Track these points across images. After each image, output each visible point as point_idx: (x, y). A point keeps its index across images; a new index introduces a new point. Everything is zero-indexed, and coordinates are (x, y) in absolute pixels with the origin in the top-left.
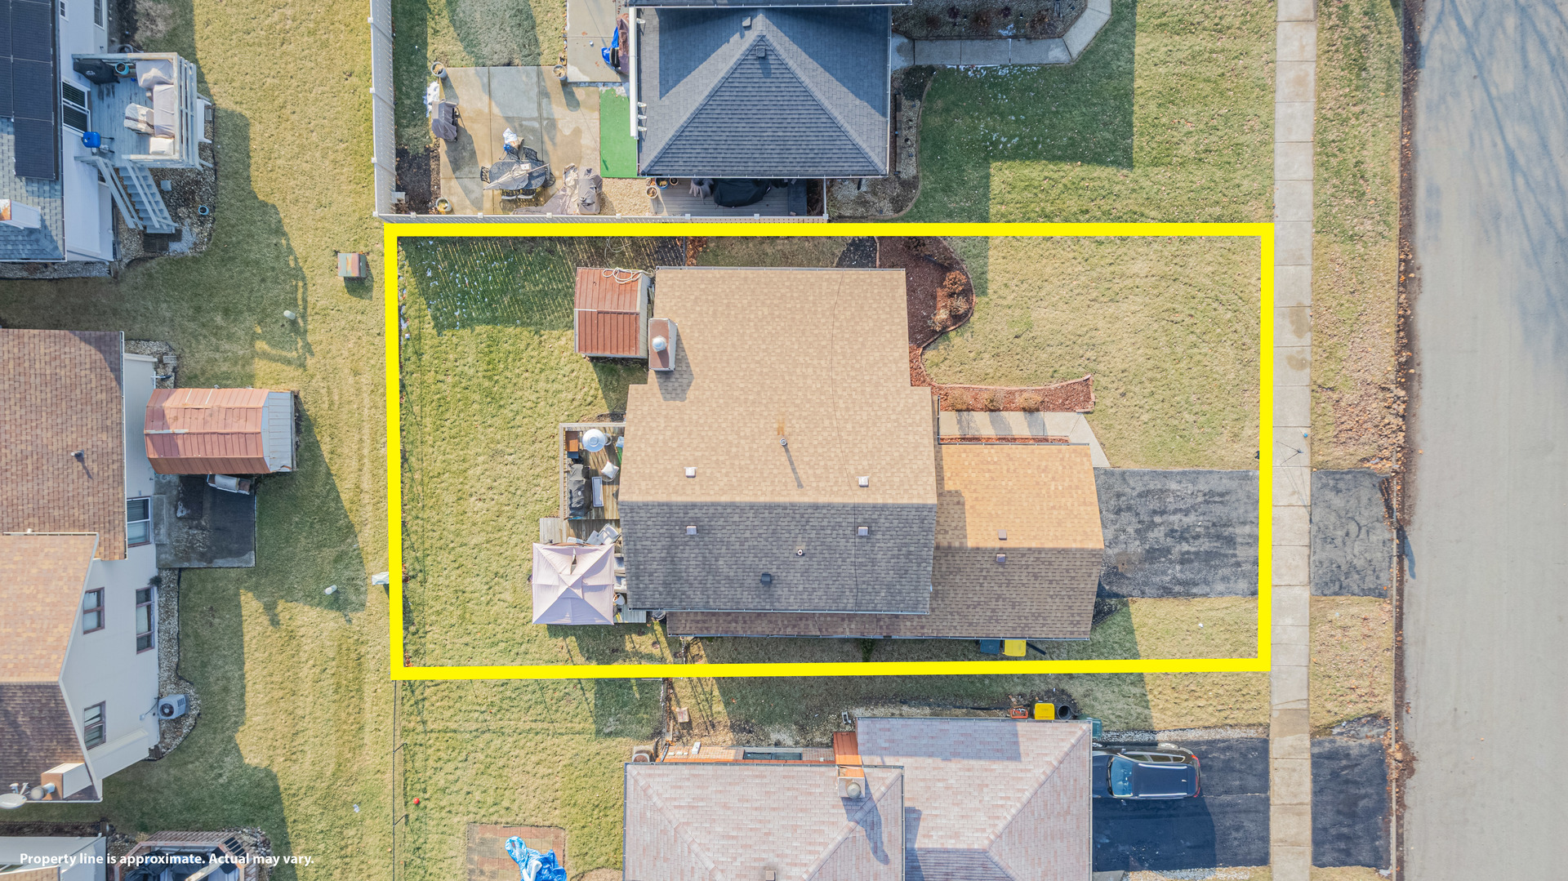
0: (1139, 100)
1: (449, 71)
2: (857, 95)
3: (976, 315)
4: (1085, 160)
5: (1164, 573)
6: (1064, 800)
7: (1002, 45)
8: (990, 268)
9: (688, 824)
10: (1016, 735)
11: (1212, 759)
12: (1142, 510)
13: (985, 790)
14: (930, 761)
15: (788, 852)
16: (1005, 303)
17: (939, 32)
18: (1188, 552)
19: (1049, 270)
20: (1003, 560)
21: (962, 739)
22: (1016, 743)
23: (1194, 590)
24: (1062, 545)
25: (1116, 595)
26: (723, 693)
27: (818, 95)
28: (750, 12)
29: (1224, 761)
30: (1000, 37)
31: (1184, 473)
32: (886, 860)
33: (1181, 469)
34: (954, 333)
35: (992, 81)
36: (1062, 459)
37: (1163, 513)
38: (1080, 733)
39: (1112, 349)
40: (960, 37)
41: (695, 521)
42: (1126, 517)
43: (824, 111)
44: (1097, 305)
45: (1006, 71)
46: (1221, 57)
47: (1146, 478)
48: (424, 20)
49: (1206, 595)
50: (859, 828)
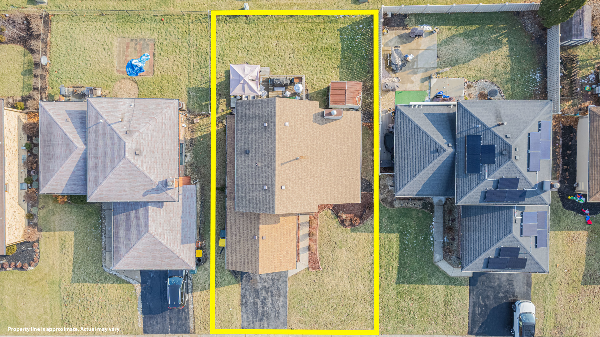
0: (420, 286)
1: (435, 34)
2: (424, 185)
3: (344, 229)
4: (399, 267)
5: (250, 296)
6: (167, 260)
7: (442, 237)
8: (361, 234)
9: (156, 122)
10: (191, 243)
11: (182, 313)
12: (273, 288)
13: (170, 232)
14: (181, 212)
15: (147, 159)
16: (348, 239)
17: (446, 215)
18: (257, 305)
19: (360, 254)
20: (255, 238)
21: (189, 223)
22: (188, 243)
23: (244, 307)
24: (260, 259)
25: (242, 279)
26: (205, 136)
27: (424, 171)
28: (454, 147)
29: (181, 318)
30: (444, 237)
31: (286, 303)
32: (144, 195)
33: (287, 302)
34: (337, 220)
35: (428, 234)
36: (291, 259)
37: (272, 296)
38: (192, 266)
39: (331, 277)
40: (444, 222)
41: (269, 126)
42: (270, 282)
43: (418, 173)
44: (347, 272)
45: (432, 239)
46: (435, 316)
47: (284, 290)
48: (454, 25)
49: (242, 311)
50: (156, 186)
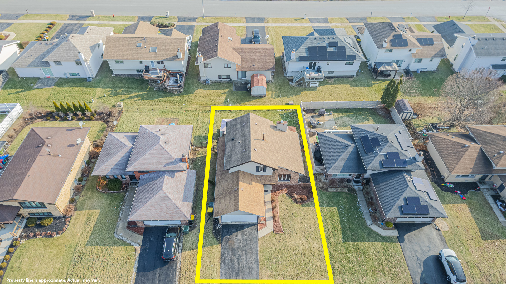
0: (362, 244)
1: (332, 115)
2: (344, 166)
3: (297, 205)
4: (342, 230)
5: (228, 254)
7: (367, 209)
8: (309, 207)
9: (180, 132)
10: (189, 202)
11: (171, 270)
12: (246, 247)
13: (176, 192)
15: (171, 146)
16: (301, 211)
17: (366, 195)
18: (234, 261)
19: (311, 221)
20: (236, 190)
21: (189, 190)
22: (187, 202)
23: (223, 264)
24: (240, 201)
25: (222, 241)
29: (169, 274)
30: (369, 209)
31: (258, 260)
32: (165, 166)
34: (291, 200)
35: (357, 208)
37: (246, 253)
38: (188, 217)
39: (292, 238)
40: (366, 200)
42: (245, 242)
44: (303, 234)
45: (361, 210)
47: (256, 248)
48: (341, 112)
49: (221, 267)
